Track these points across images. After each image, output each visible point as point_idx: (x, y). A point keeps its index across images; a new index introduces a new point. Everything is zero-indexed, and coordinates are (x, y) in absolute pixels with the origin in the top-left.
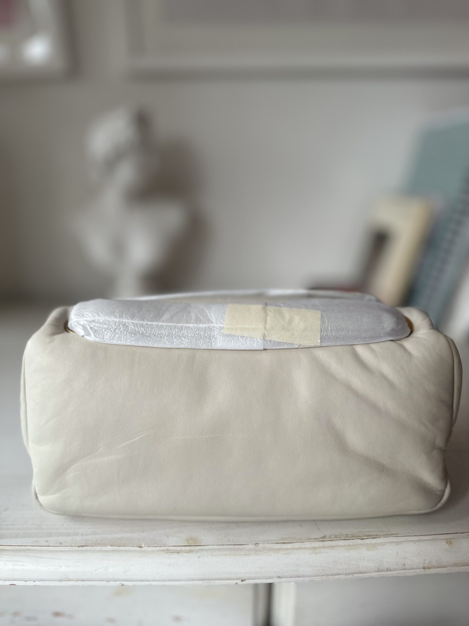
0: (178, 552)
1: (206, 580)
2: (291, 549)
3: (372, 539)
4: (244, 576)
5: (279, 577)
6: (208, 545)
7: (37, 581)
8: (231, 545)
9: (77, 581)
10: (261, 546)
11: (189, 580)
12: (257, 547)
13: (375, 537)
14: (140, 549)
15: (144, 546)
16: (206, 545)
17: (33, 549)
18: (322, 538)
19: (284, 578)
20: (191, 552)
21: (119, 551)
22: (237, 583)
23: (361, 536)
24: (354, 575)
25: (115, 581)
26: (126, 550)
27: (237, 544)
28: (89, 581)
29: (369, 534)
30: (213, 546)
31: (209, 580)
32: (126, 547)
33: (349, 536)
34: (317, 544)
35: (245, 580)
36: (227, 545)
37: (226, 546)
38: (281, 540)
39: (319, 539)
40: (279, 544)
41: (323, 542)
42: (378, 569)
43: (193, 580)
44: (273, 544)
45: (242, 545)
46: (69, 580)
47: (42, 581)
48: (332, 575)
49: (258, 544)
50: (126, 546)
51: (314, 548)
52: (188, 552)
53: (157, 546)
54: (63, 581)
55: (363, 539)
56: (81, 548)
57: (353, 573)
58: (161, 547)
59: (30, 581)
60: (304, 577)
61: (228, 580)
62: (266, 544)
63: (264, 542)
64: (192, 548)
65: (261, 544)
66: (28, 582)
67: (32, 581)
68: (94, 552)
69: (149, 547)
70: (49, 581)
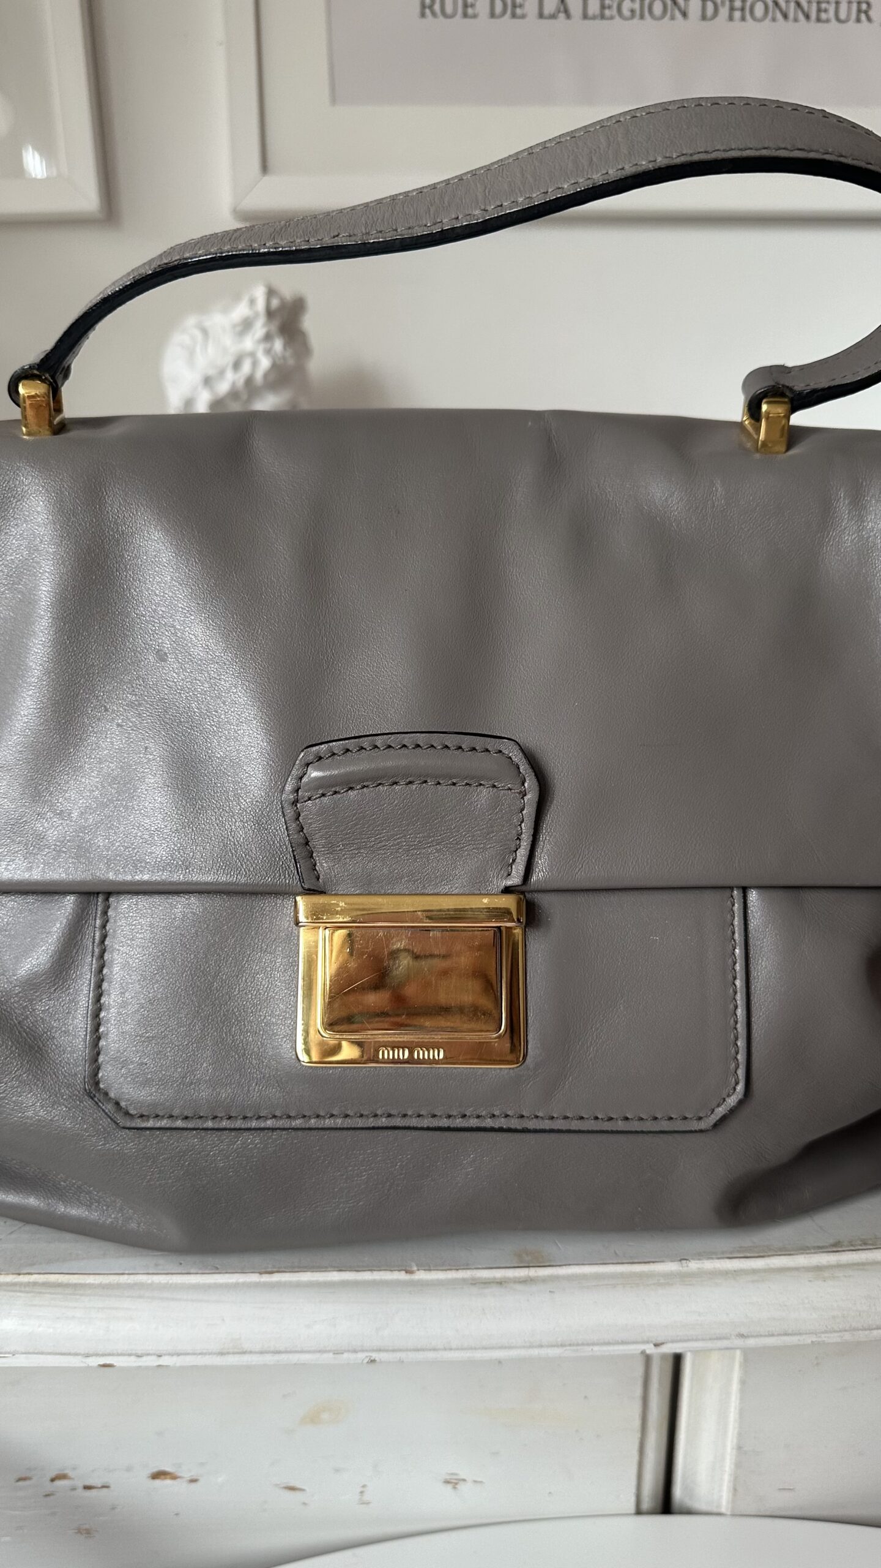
0: (498, 1281)
1: (570, 1345)
2: (765, 1270)
4: (658, 1335)
5: (742, 1336)
6: (570, 1265)
7: (165, 1355)
8: (622, 1263)
9: (261, 1353)
11: (531, 1347)
12: (685, 1268)
14: (407, 1276)
15: (418, 1270)
16: (565, 1265)
17: (150, 1282)
18: (834, 1245)
19: (752, 1336)
20: (532, 1280)
21: (357, 1282)
22: (643, 1352)
25: (355, 1351)
26: (374, 1280)
27: (636, 1261)
28: (291, 1352)
30: (581, 1267)
31: (578, 1345)
32: (374, 1273)
34: (824, 1259)
35: (662, 1344)
36: (613, 1264)
37: (610, 1266)
38: (739, 1252)
39: (827, 1247)
40: (735, 1260)
41: (837, 1253)
43: (541, 1346)
44: (721, 1260)
45: (649, 1262)
46: (244, 1353)
47: (178, 1355)
49: (687, 1259)
50: (375, 1270)
51: (819, 1269)
52: (523, 1281)
53: (450, 1267)
54: (228, 1353)
56: (266, 1278)
58: (457, 1270)
59: (148, 1355)
60: (800, 1334)
61: (623, 1343)
62: (705, 1261)
63: (700, 1256)
64: (532, 1272)
65: (693, 1259)
66: (144, 1358)
67: (154, 1354)
68: (298, 1285)
69: (430, 1270)
70: (194, 1354)
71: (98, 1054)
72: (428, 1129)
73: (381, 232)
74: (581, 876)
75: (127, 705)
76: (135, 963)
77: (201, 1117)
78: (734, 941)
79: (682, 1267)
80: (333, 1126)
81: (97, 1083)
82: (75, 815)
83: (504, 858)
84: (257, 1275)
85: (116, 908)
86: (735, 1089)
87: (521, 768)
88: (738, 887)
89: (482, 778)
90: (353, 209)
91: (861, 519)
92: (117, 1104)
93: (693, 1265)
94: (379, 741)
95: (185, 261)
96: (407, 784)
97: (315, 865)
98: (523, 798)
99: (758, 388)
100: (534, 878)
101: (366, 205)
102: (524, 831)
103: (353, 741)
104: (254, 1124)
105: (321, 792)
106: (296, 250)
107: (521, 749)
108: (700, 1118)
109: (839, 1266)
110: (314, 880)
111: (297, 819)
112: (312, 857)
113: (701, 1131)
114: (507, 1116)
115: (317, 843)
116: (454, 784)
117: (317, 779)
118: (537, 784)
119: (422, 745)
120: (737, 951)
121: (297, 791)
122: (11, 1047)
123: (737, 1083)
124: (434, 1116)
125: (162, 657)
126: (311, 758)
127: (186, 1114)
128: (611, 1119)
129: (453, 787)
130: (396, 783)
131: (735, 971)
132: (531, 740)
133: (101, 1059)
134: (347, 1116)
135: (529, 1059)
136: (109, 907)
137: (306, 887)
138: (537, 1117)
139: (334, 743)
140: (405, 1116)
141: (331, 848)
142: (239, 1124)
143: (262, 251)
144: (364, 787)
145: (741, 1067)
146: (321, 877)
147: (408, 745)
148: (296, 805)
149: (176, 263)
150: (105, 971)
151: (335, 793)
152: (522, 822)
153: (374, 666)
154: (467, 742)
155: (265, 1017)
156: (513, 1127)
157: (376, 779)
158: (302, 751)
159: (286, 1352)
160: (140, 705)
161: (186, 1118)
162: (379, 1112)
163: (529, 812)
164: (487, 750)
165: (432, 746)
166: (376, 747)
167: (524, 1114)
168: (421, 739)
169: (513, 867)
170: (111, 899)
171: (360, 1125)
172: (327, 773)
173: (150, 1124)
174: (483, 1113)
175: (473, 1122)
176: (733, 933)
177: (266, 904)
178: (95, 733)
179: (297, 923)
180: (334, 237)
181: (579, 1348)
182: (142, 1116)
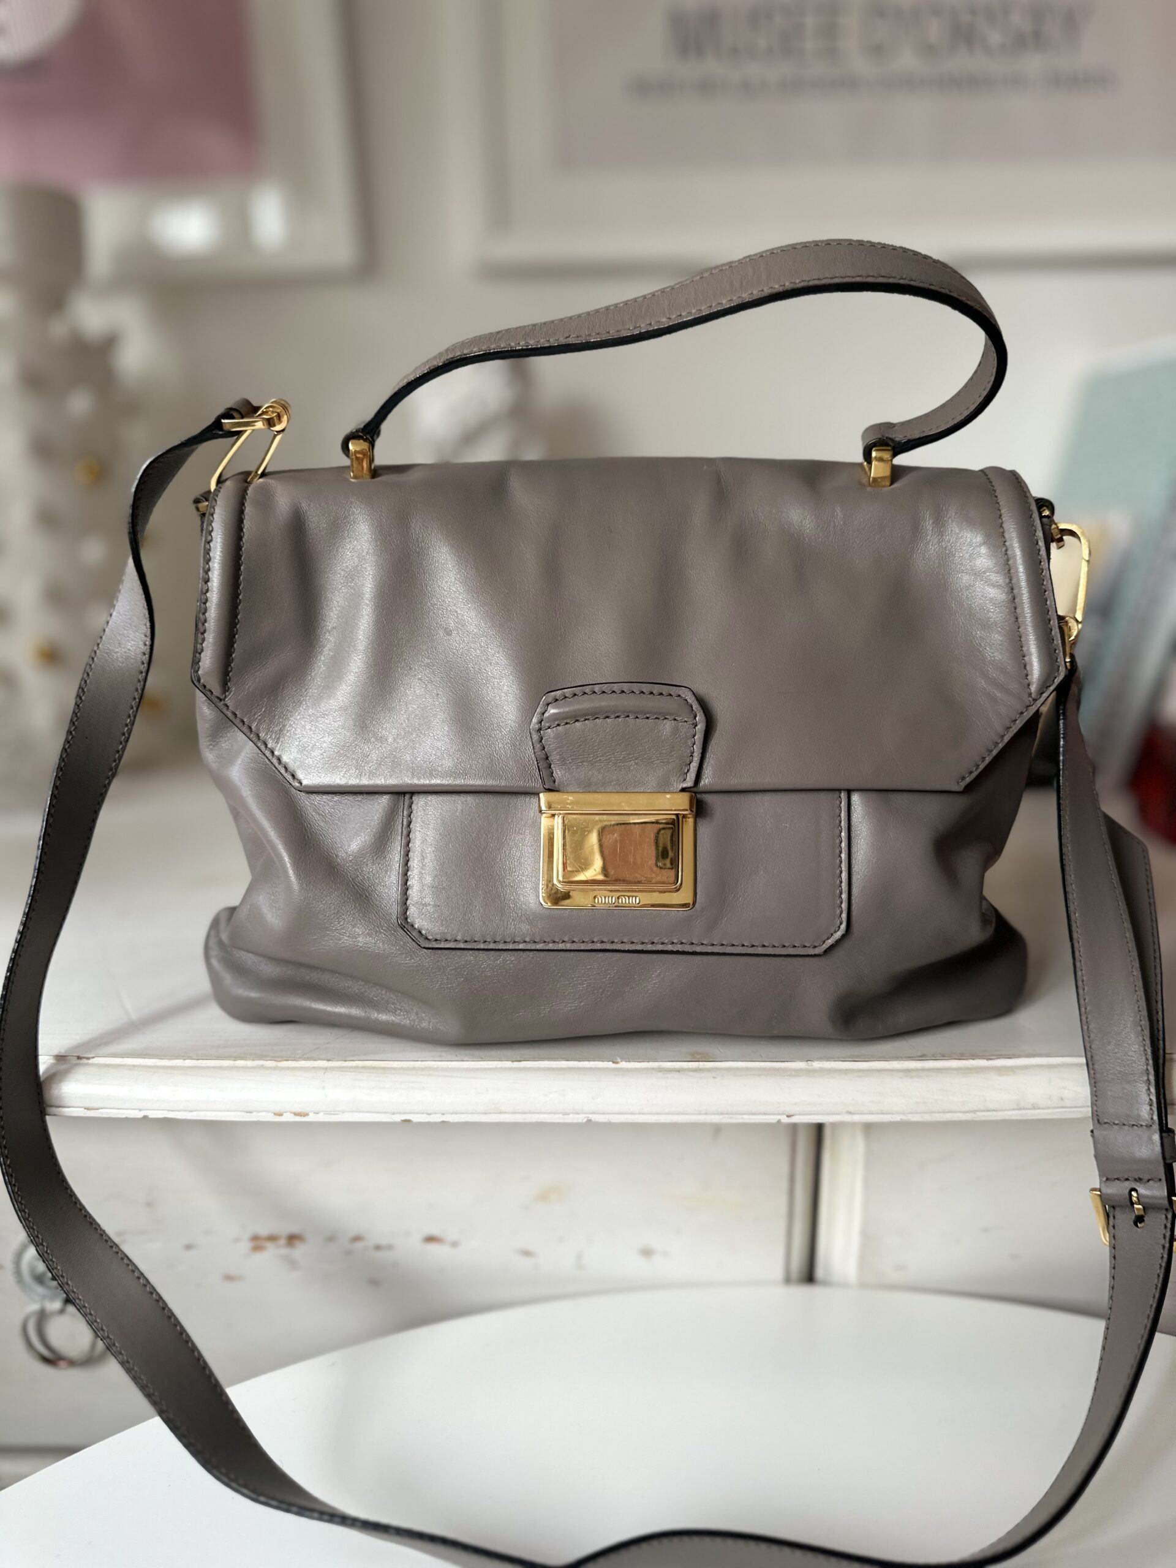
0: (677, 1069)
1: (727, 1114)
4: (790, 1110)
5: (850, 1113)
7: (447, 1113)
11: (700, 1114)
15: (621, 1061)
17: (435, 1066)
19: (858, 1114)
22: (779, 1121)
24: (977, 1113)
25: (578, 1113)
31: (732, 1114)
35: (793, 1116)
38: (850, 1058)
39: (915, 1057)
41: (922, 1061)
42: (1018, 1105)
43: (706, 1114)
45: (784, 1061)
46: (501, 1113)
47: (456, 1113)
48: (939, 1112)
51: (908, 1071)
54: (490, 1113)
55: (991, 1059)
56: (516, 1064)
57: (974, 1112)
59: (436, 1113)
60: (893, 1114)
61: (765, 1114)
62: (825, 1062)
63: (821, 1059)
64: (701, 1065)
65: (817, 1061)
66: (433, 1116)
67: (439, 1113)
68: (538, 1069)
69: (629, 1061)
70: (467, 1113)
71: (407, 899)
72: (629, 951)
73: (598, 334)
74: (735, 782)
75: (424, 666)
76: (430, 840)
77: (475, 941)
78: (841, 827)
79: (808, 1066)
80: (564, 948)
81: (406, 919)
82: (390, 740)
83: (682, 769)
84: (510, 1062)
85: (417, 804)
86: (839, 927)
87: (694, 707)
88: (844, 790)
89: (667, 714)
90: (579, 316)
91: (941, 534)
92: (420, 932)
93: (816, 1065)
94: (597, 688)
95: (465, 356)
96: (615, 718)
97: (552, 773)
98: (695, 728)
99: (872, 439)
100: (702, 783)
101: (588, 313)
102: (695, 750)
103: (579, 688)
104: (511, 946)
105: (557, 723)
106: (541, 347)
107: (694, 694)
108: (815, 947)
109: (923, 1070)
110: (552, 784)
111: (541, 741)
112: (550, 767)
113: (815, 956)
114: (682, 943)
115: (554, 758)
116: (648, 718)
117: (554, 714)
118: (705, 718)
119: (625, 691)
120: (843, 834)
121: (541, 722)
122: (348, 895)
123: (841, 923)
124: (633, 943)
125: (448, 633)
126: (550, 700)
127: (465, 939)
128: (753, 946)
129: (647, 720)
130: (608, 717)
131: (841, 847)
132: (701, 689)
133: (408, 902)
134: (573, 942)
135: (697, 905)
136: (412, 803)
137: (546, 787)
138: (702, 944)
139: (566, 690)
140: (613, 942)
141: (563, 762)
142: (501, 946)
143: (517, 348)
144: (586, 720)
145: (844, 912)
146: (557, 781)
147: (616, 691)
148: (540, 732)
149: (459, 357)
150: (410, 845)
151: (567, 723)
152: (694, 744)
153: (593, 638)
154: (656, 689)
155: (518, 877)
156: (686, 950)
157: (594, 715)
158: (545, 695)
159: (530, 1113)
160: (433, 665)
161: (466, 941)
162: (595, 940)
163: (699, 738)
164: (670, 695)
165: (633, 692)
166: (594, 692)
167: (694, 942)
168: (625, 687)
169: (688, 774)
170: (414, 798)
171: (582, 948)
172: (561, 710)
173: (442, 945)
174: (666, 941)
175: (660, 947)
176: (840, 822)
177: (520, 801)
178: (404, 685)
179: (540, 811)
180: (567, 338)
181: (734, 1116)
182: (436, 940)
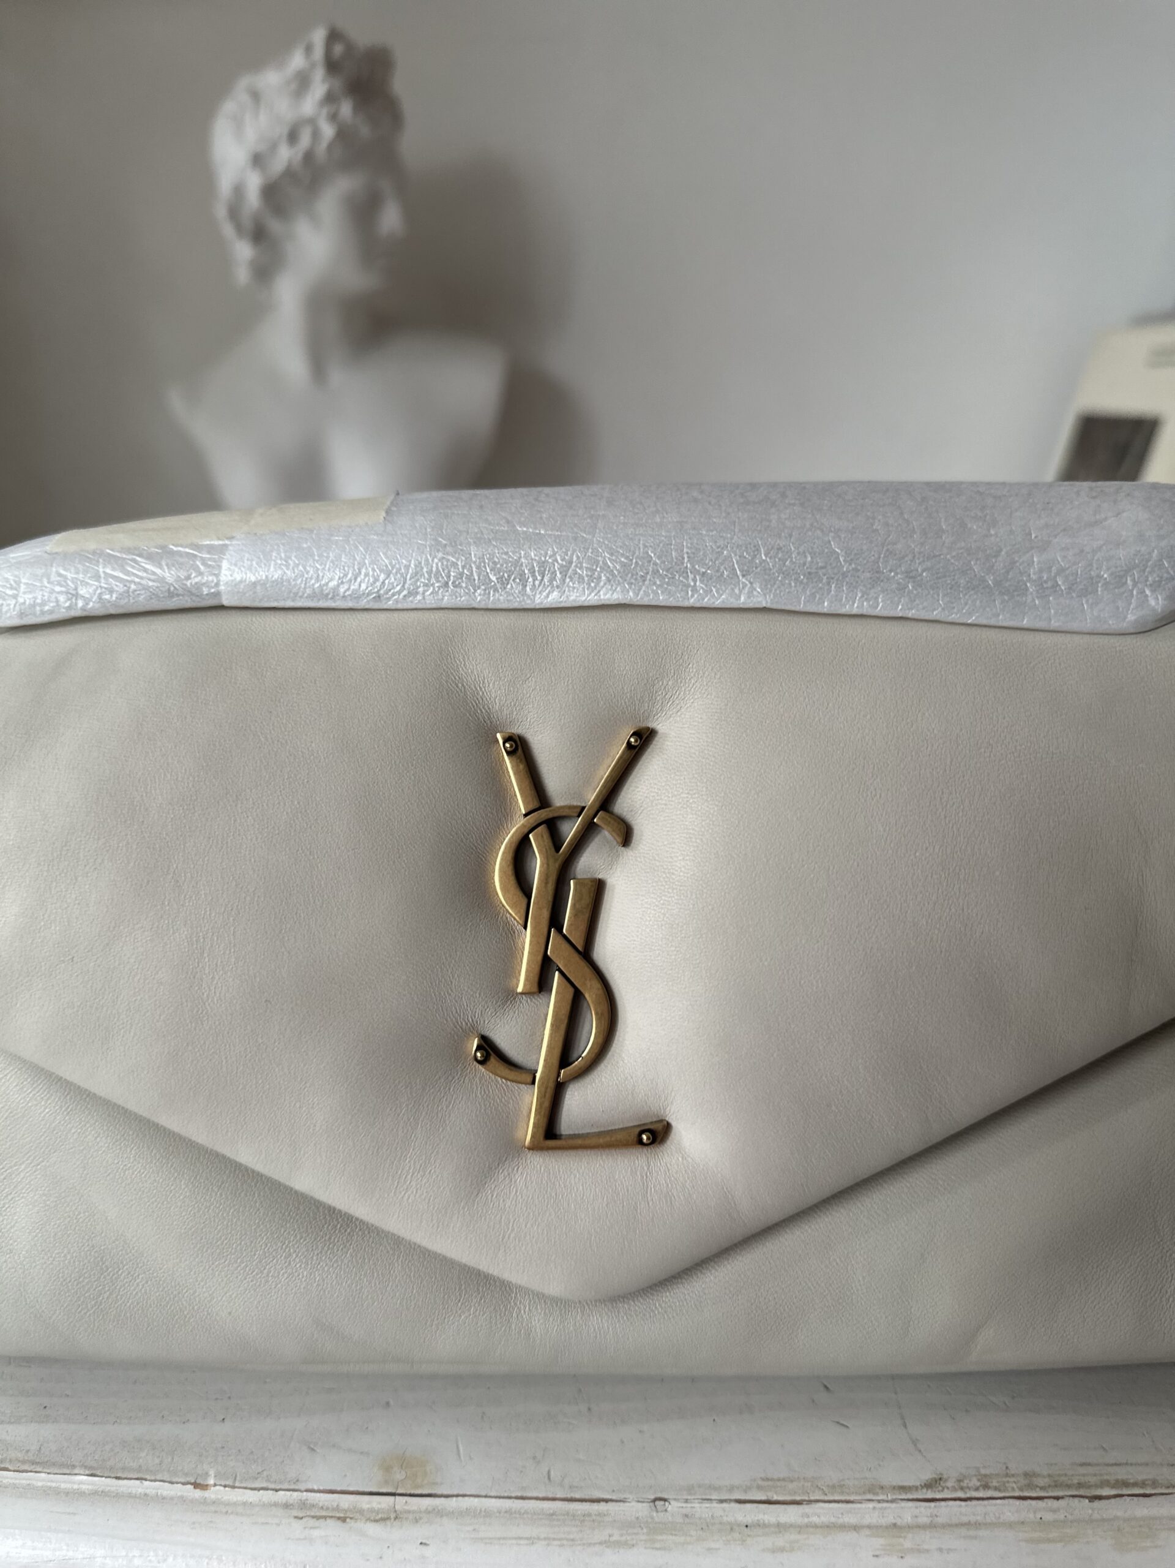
2: (800, 1528)
3: (1135, 1499)
6: (464, 1496)
8: (554, 1499)
10: (673, 1507)
12: (661, 1515)
13: (1148, 1492)
14: (198, 1494)
16: (457, 1496)
18: (929, 1485)
20: (396, 1518)
21: (117, 1496)
23: (1088, 1486)
26: (146, 1495)
27: (577, 1496)
29: (1121, 1474)
30: (483, 1500)
32: (146, 1483)
33: (1041, 1482)
34: (908, 1513)
36: (537, 1499)
37: (533, 1501)
40: (748, 1506)
44: (725, 1505)
49: (665, 1500)
50: (146, 1480)
52: (382, 1519)
53: (264, 1485)
58: (277, 1491)
